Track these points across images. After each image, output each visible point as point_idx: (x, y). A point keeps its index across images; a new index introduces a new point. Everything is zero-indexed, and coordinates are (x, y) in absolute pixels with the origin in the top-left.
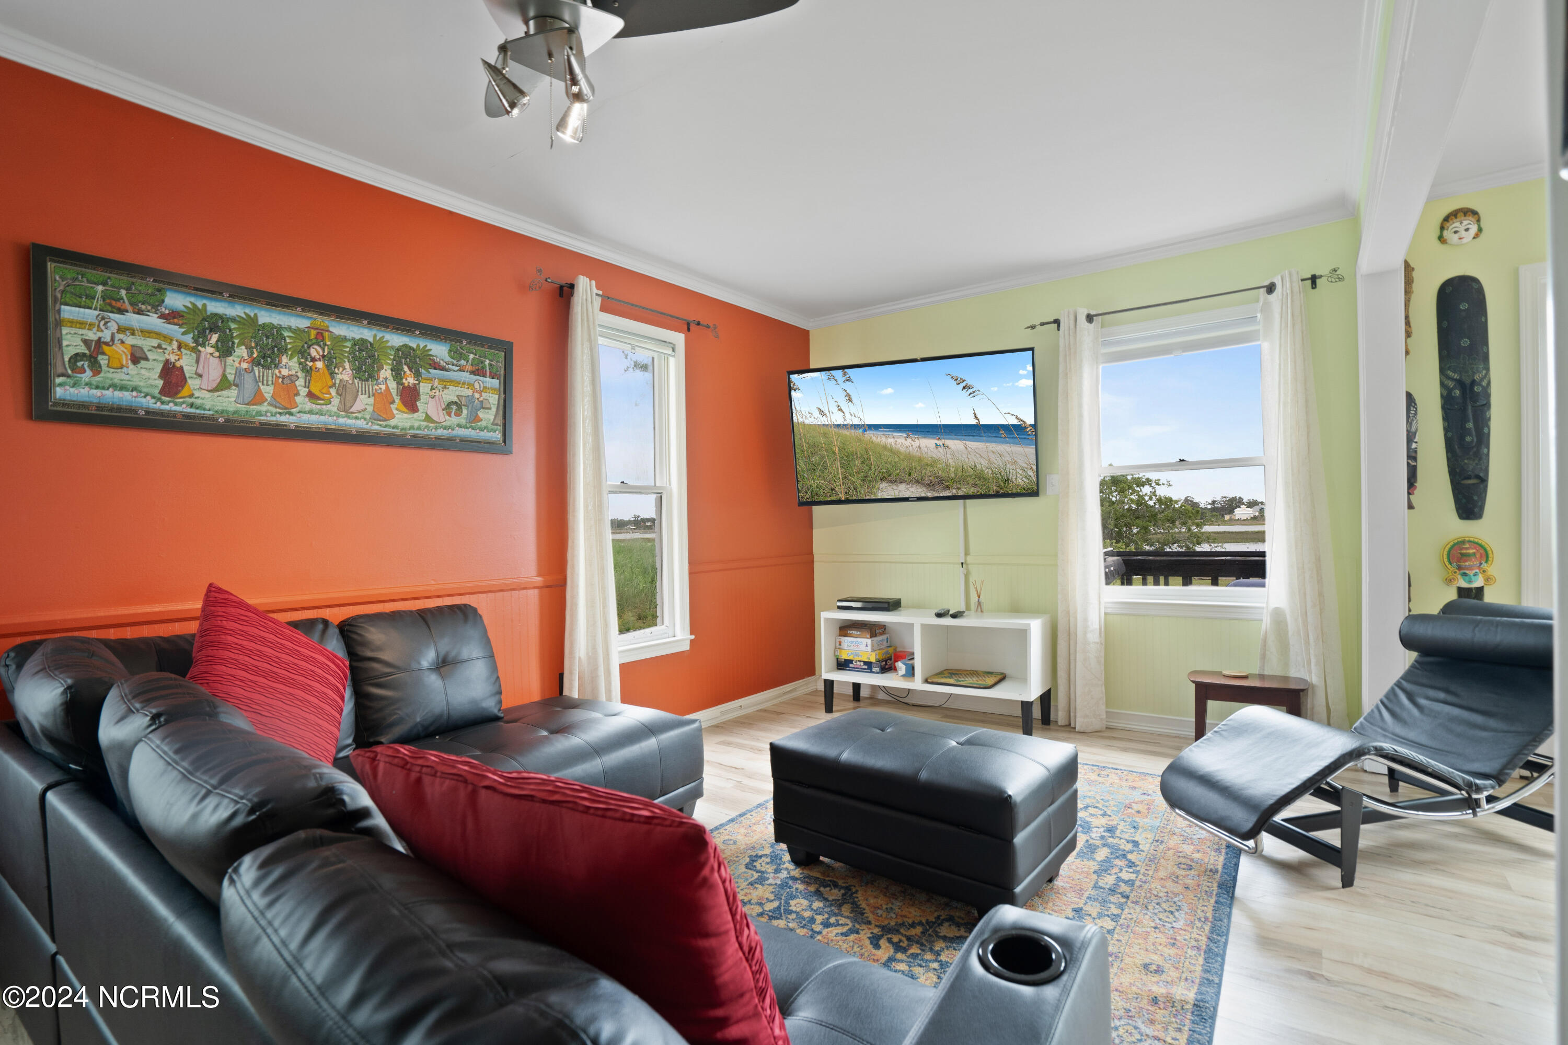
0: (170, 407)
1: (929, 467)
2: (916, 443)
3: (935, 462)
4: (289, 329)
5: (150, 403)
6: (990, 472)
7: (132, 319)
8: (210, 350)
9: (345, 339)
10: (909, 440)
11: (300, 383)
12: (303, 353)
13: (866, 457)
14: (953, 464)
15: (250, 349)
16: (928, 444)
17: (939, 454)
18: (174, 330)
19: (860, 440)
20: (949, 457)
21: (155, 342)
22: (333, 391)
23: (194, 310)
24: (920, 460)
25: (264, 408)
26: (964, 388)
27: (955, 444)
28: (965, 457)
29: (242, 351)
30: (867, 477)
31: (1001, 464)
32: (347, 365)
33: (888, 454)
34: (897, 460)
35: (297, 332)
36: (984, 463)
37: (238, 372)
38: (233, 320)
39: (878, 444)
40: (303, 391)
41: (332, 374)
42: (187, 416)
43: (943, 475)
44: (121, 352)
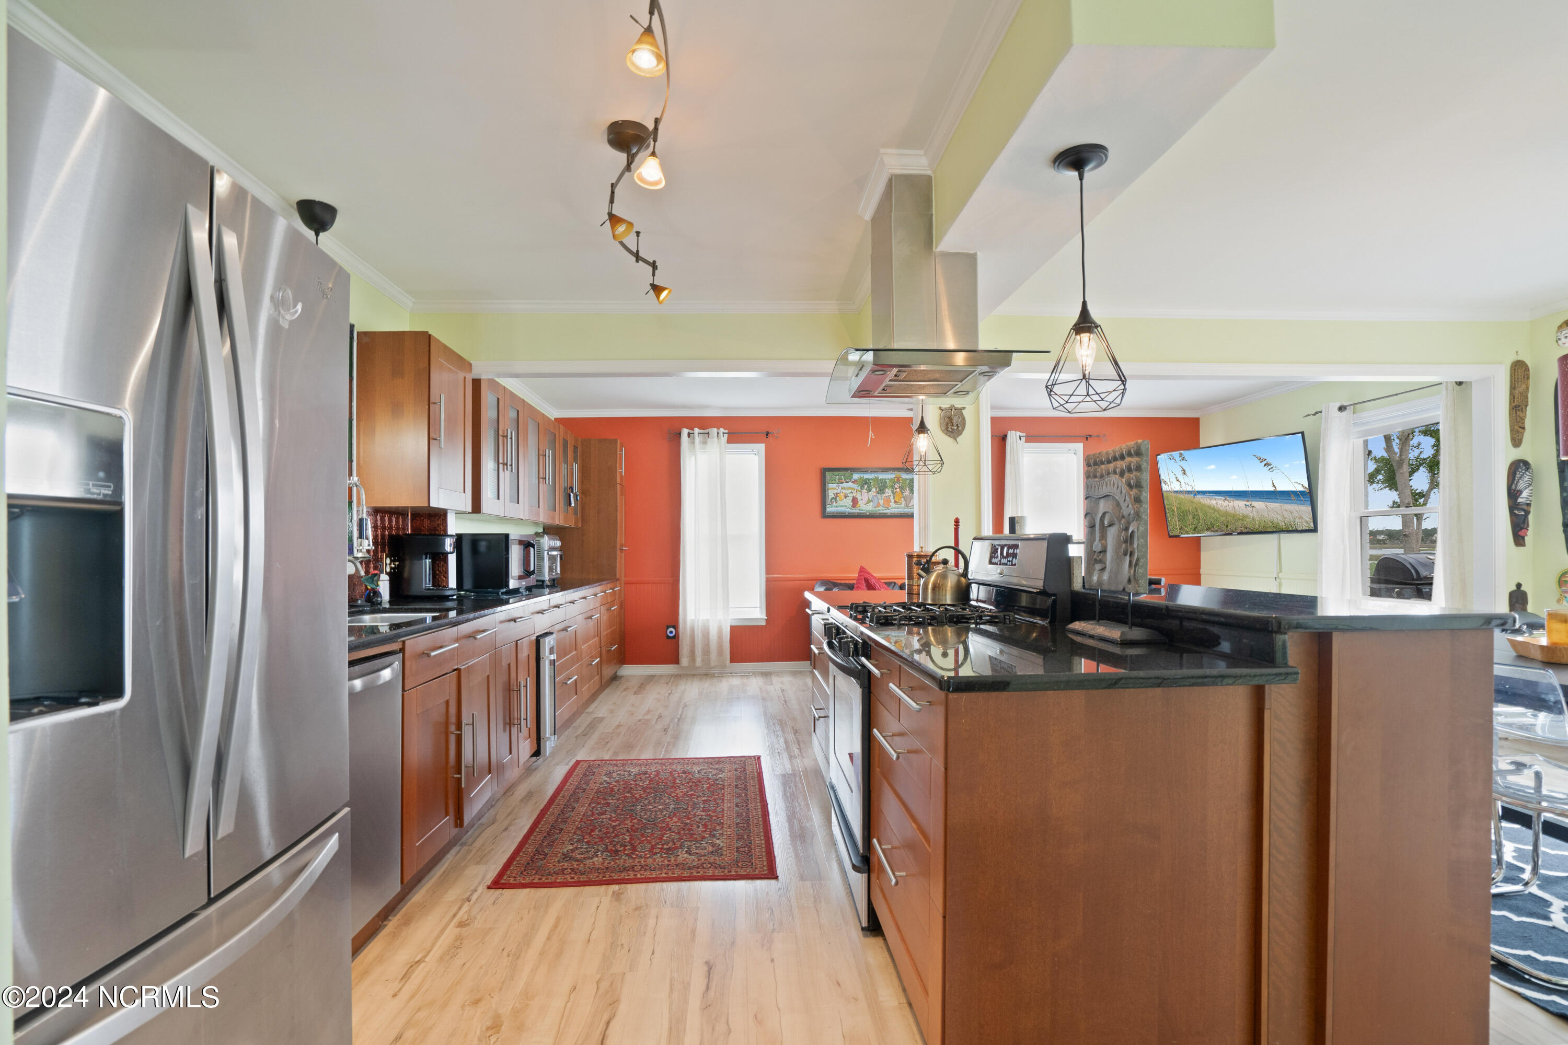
0: (854, 511)
1: (1240, 521)
2: (1231, 504)
3: (1245, 517)
4: (888, 479)
5: (849, 510)
6: (1284, 524)
7: (845, 485)
8: (865, 491)
9: (907, 479)
10: (1227, 502)
11: (892, 498)
12: (893, 487)
13: (1196, 513)
14: (1257, 519)
15: (876, 488)
16: (1239, 505)
17: (1248, 511)
18: (855, 486)
19: (1192, 502)
20: (1255, 513)
21: (850, 491)
22: (903, 499)
23: (861, 479)
24: (1234, 516)
25: (880, 508)
26: (1265, 465)
27: (1259, 505)
28: (1266, 513)
29: (874, 490)
30: (1196, 527)
31: (1291, 519)
32: (907, 489)
33: (1211, 511)
35: (891, 480)
36: (1280, 518)
37: (873, 497)
38: (871, 479)
39: (1205, 505)
40: (893, 501)
41: (902, 493)
42: (858, 513)
43: (1251, 526)
44: (842, 495)
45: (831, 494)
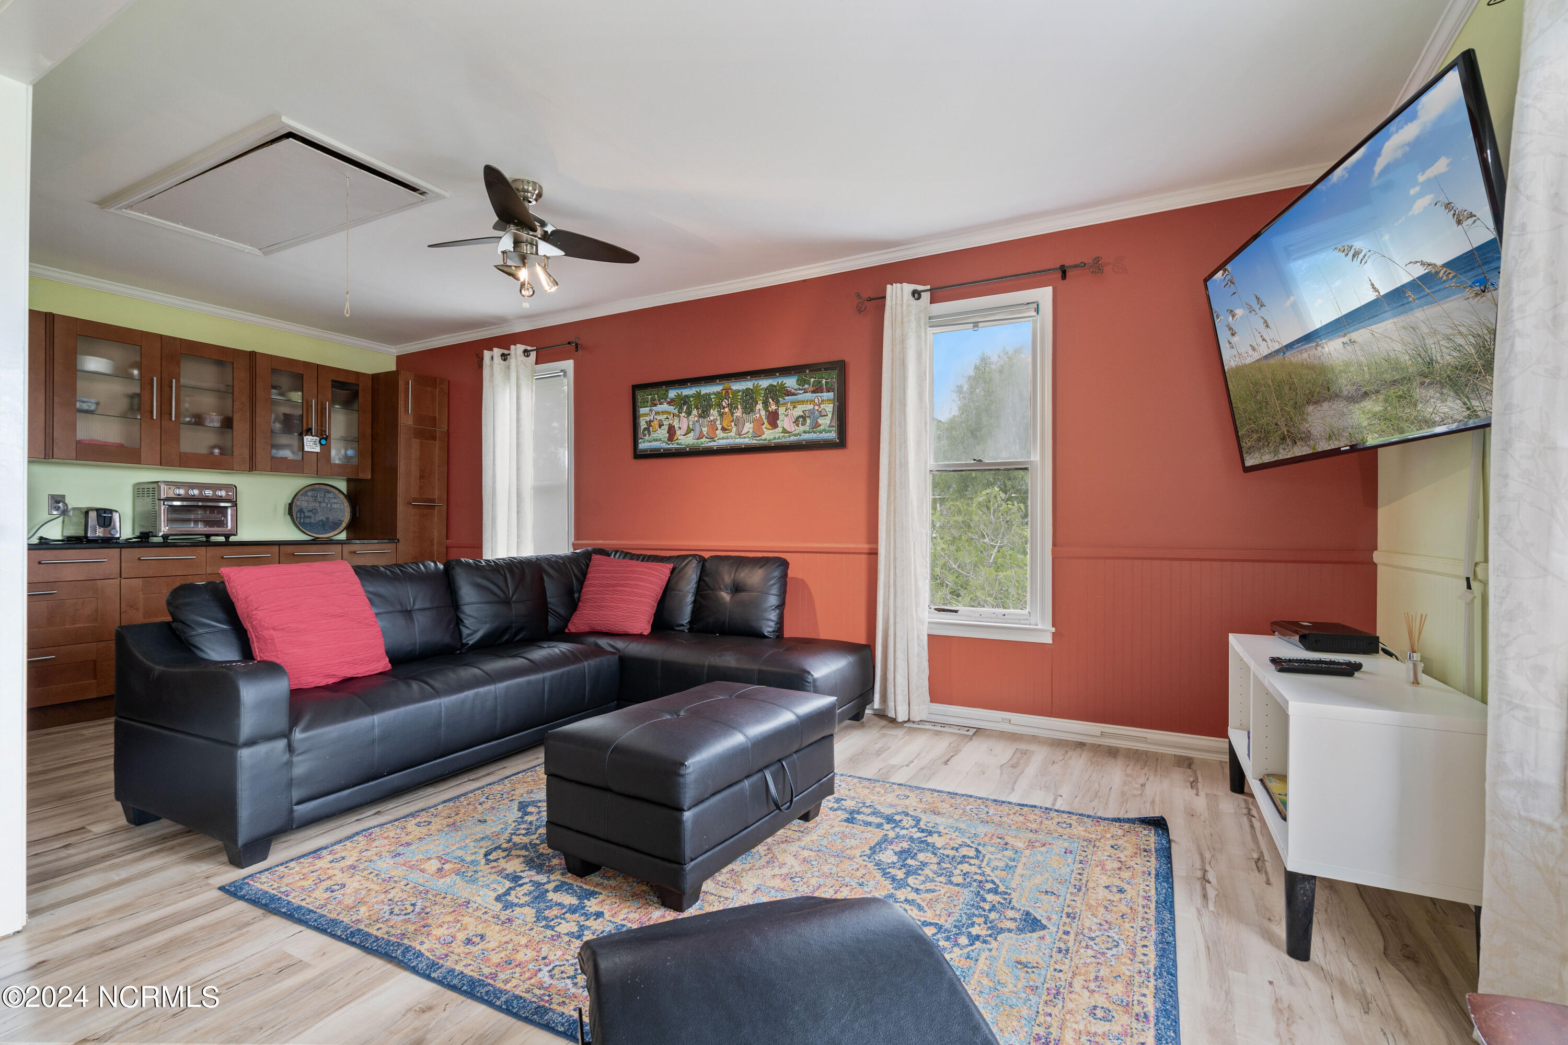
0: (671, 446)
1: (1343, 374)
2: (1325, 349)
3: (1347, 365)
4: (714, 394)
5: (664, 445)
6: (1407, 358)
7: (659, 408)
8: (684, 414)
9: (739, 391)
10: (1318, 349)
11: (718, 422)
12: (719, 405)
13: (1291, 382)
14: (1365, 362)
15: (697, 409)
16: (1335, 347)
17: (1349, 354)
18: (671, 409)
19: (1283, 365)
20: (1358, 353)
21: (665, 416)
22: (733, 424)
23: (678, 396)
25: (704, 440)
26: (1354, 256)
27: (1362, 335)
28: (1375, 347)
29: (695, 412)
31: (1417, 342)
32: (739, 407)
34: (1314, 376)
35: (717, 394)
37: (694, 424)
38: (692, 396)
40: (719, 427)
41: (732, 414)
42: (676, 449)
44: (655, 424)
45: (643, 424)
